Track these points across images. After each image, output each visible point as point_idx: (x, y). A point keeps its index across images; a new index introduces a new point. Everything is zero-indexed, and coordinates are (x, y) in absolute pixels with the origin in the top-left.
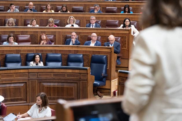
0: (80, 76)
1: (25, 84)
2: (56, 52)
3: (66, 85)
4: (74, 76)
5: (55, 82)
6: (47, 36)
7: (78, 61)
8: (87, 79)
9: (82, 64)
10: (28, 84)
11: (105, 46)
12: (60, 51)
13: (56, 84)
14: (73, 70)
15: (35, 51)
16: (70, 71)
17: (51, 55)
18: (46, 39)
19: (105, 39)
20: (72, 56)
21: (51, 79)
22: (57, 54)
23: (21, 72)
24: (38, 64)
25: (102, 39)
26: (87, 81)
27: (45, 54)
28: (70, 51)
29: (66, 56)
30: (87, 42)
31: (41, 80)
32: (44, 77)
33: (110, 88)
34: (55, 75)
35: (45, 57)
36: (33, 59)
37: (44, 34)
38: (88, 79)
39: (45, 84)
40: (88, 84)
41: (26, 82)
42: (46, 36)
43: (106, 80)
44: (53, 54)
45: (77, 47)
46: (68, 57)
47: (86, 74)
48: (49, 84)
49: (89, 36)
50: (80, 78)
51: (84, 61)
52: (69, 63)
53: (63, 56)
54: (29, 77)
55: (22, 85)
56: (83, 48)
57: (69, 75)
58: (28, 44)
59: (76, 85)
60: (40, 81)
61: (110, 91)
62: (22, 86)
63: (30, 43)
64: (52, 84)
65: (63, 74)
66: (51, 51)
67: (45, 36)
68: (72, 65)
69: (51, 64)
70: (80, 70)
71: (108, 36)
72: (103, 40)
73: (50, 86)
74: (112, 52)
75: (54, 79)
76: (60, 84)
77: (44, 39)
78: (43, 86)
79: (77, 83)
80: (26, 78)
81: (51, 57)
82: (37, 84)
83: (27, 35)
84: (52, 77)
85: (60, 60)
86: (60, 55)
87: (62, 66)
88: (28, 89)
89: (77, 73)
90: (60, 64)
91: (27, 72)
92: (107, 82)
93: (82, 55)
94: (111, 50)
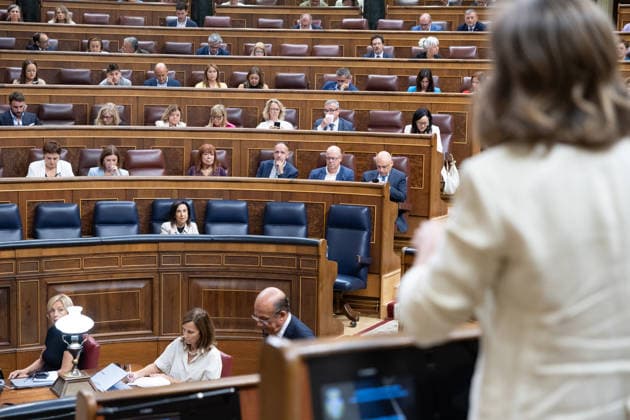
0: (298, 260)
1: (148, 282)
2: (232, 196)
4: (280, 261)
5: (231, 279)
7: (292, 220)
8: (318, 271)
9: (303, 230)
10: (156, 282)
11: (365, 181)
12: (245, 194)
13: (233, 284)
15: (176, 193)
16: (272, 249)
17: (219, 205)
19: (365, 162)
20: (277, 207)
21: (219, 271)
22: (236, 201)
24: (185, 229)
25: (358, 162)
26: (318, 276)
27: (203, 202)
29: (259, 209)
30: (315, 171)
31: (193, 272)
32: (199, 265)
33: (377, 296)
34: (230, 259)
35: (204, 209)
36: (171, 215)
38: (321, 270)
39: (203, 284)
40: (320, 285)
41: (151, 279)
43: (369, 273)
44: (224, 201)
45: (290, 182)
46: (266, 210)
47: (313, 256)
48: (213, 283)
49: (320, 154)
50: (298, 267)
51: (308, 223)
52: (269, 227)
53: (253, 207)
54: (159, 265)
55: (141, 285)
56: (305, 185)
57: (269, 259)
58: (157, 174)
59: (286, 286)
60: (191, 276)
61: (379, 304)
62: (140, 289)
63: (162, 171)
64: (222, 284)
65: (252, 257)
66: (219, 193)
68: (276, 232)
69: (219, 230)
70: (298, 247)
71: (375, 155)
72: (360, 165)
73: (217, 288)
74: (383, 197)
75: (227, 270)
76: (244, 284)
78: (198, 290)
79: (291, 281)
80: (153, 266)
81: (219, 210)
82: (182, 285)
84: (223, 266)
85: (245, 217)
86: (244, 205)
87: (248, 233)
88: (156, 298)
89: (290, 254)
90: (244, 228)
91: (156, 249)
92: (371, 280)
93: (303, 206)
94: (382, 193)
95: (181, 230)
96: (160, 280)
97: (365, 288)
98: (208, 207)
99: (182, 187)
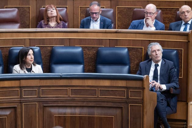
0: (127, 92)
1: (13, 110)
2: (71, 43)
3: (97, 113)
4: (114, 93)
5: (75, 107)
6: (59, 11)
7: (118, 61)
8: (143, 99)
9: (126, 68)
10: (19, 110)
11: (171, 30)
12: (81, 41)
13: (77, 111)
14: (113, 81)
15: (28, 42)
16: (107, 83)
17: (61, 50)
18: (56, 17)
19: (170, 16)
20: (106, 51)
21: (66, 101)
22: (74, 47)
23: (5, 86)
24: (33, 70)
25: (165, 16)
26: (143, 103)
27: (49, 48)
28: (100, 41)
29: (92, 53)
31: (46, 102)
32: (51, 96)
33: (185, 119)
34: (74, 92)
35: (49, 54)
37: (53, 6)
38: (145, 99)
39: (54, 111)
40: (145, 110)
41: (15, 108)
42: (57, 9)
43: (178, 101)
44: (66, 47)
45: (116, 32)
46: (98, 53)
47: (139, 88)
48: (62, 110)
49: (135, 9)
50: (128, 98)
51: (130, 63)
52: (101, 67)
53: (87, 51)
54: (21, 97)
55: (8, 113)
57: (105, 91)
58: (15, 28)
59: (118, 112)
60: (45, 105)
61: (187, 125)
62: (6, 115)
63: (18, 25)
64: (68, 111)
65: (92, 90)
66: (61, 41)
67: (55, 11)
68: (106, 71)
69: (61, 70)
70: (128, 81)
72: (167, 17)
73: (65, 114)
74: (189, 42)
75: (73, 100)
76: (85, 110)
77: (54, 17)
78: (51, 115)
79: (122, 107)
80: (16, 98)
81: (62, 54)
82: (38, 111)
83: (6, 8)
84: (69, 97)
85: (81, 60)
86: (80, 50)
87: (84, 72)
88: (19, 123)
89: (121, 87)
90: (80, 67)
91: (18, 85)
92: (180, 106)
93: (126, 50)
94: (188, 39)
95: (30, 70)
96: (21, 108)
97: (176, 112)
98: (52, 52)
99: (32, 37)
